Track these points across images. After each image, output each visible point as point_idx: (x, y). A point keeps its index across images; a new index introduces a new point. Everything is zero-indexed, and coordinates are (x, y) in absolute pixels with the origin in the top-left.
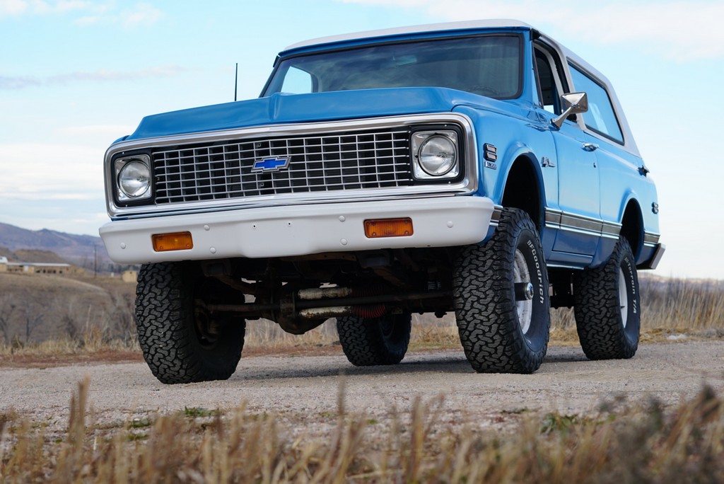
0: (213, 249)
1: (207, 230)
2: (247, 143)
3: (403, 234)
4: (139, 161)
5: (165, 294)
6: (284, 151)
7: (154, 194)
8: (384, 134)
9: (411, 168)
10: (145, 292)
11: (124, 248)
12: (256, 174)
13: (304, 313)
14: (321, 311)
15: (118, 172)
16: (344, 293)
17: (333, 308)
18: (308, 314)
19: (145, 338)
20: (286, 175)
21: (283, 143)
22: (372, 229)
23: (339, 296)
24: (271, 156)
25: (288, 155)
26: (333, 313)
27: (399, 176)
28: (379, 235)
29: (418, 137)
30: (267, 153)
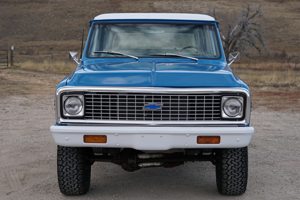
0: (118, 145)
1: (116, 136)
2: (140, 95)
3: (215, 143)
4: (77, 97)
5: (75, 155)
6: (160, 101)
7: (85, 114)
8: (209, 96)
9: (220, 112)
10: (64, 154)
11: (67, 140)
12: (144, 111)
13: (141, 166)
14: (149, 164)
15: (64, 100)
16: (160, 157)
17: (155, 163)
18: (143, 166)
19: (62, 178)
20: (160, 112)
21: (160, 97)
22: (200, 140)
23: (157, 158)
24: (153, 103)
25: (162, 103)
26: (155, 165)
27: (214, 116)
28: (203, 143)
29: (224, 98)
30: (151, 101)
